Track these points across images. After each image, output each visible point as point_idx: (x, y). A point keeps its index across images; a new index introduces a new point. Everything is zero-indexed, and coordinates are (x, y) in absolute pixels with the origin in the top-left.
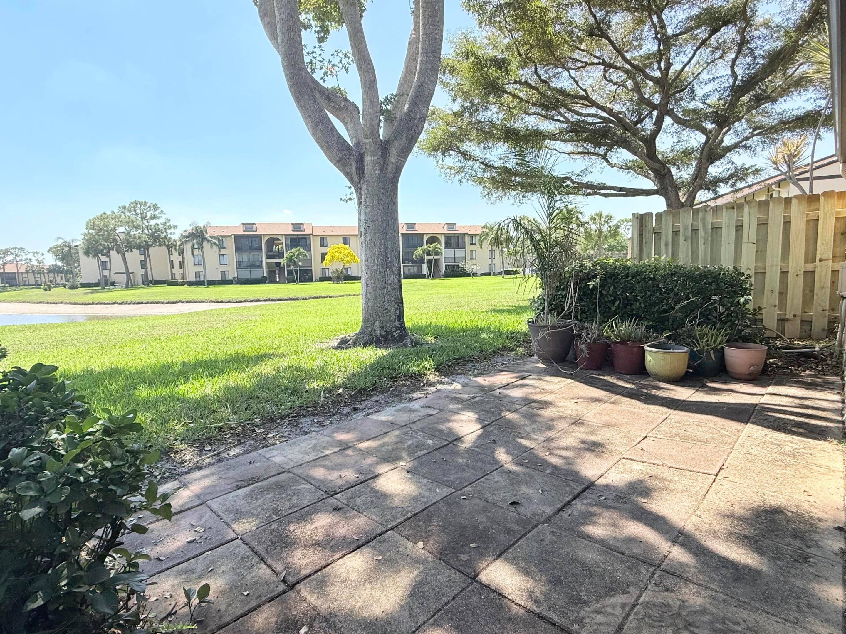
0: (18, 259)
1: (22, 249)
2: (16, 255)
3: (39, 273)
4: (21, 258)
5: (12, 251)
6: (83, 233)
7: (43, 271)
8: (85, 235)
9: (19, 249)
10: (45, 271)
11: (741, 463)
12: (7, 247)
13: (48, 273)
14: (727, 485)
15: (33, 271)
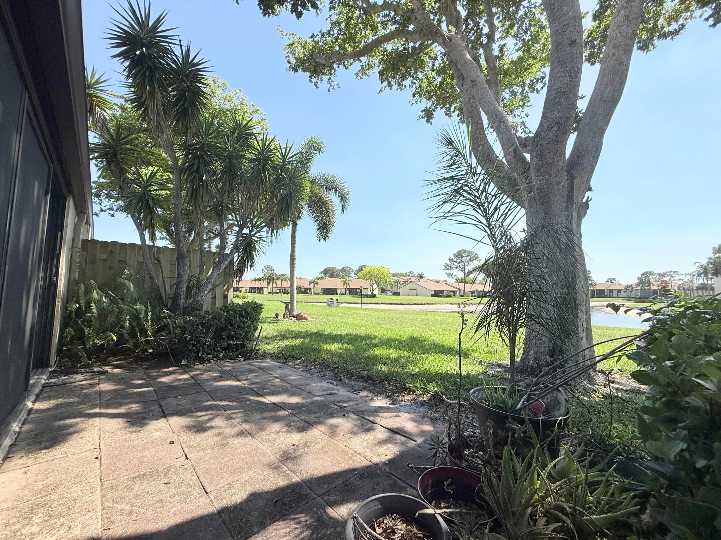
0: (672, 279)
1: (676, 272)
2: (671, 276)
3: (689, 289)
4: (675, 278)
5: (669, 274)
6: (709, 257)
7: (692, 288)
8: (711, 258)
9: (674, 272)
10: (694, 288)
11: (86, 468)
12: (665, 271)
13: (696, 290)
14: (89, 446)
15: (684, 289)
